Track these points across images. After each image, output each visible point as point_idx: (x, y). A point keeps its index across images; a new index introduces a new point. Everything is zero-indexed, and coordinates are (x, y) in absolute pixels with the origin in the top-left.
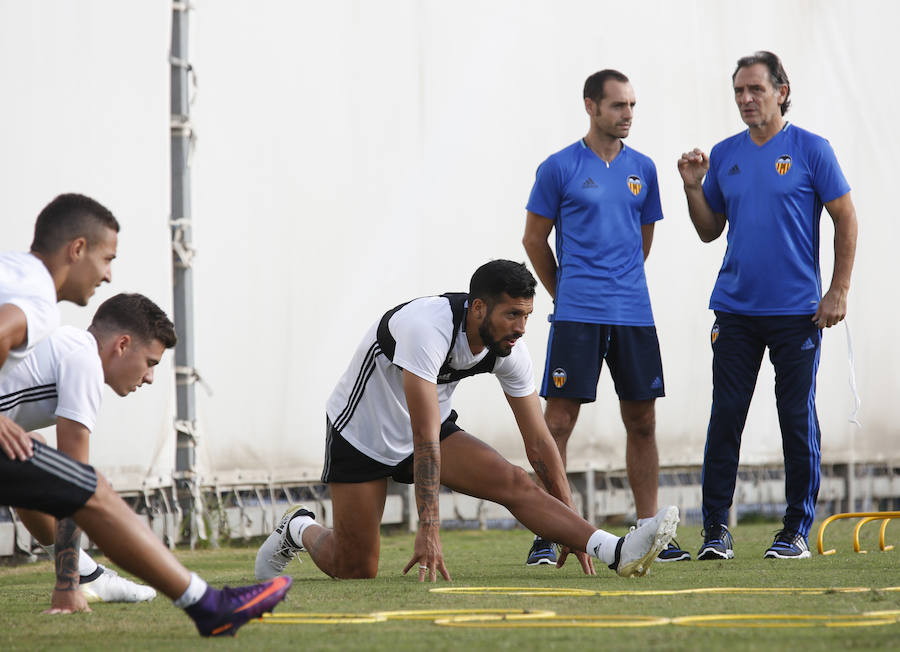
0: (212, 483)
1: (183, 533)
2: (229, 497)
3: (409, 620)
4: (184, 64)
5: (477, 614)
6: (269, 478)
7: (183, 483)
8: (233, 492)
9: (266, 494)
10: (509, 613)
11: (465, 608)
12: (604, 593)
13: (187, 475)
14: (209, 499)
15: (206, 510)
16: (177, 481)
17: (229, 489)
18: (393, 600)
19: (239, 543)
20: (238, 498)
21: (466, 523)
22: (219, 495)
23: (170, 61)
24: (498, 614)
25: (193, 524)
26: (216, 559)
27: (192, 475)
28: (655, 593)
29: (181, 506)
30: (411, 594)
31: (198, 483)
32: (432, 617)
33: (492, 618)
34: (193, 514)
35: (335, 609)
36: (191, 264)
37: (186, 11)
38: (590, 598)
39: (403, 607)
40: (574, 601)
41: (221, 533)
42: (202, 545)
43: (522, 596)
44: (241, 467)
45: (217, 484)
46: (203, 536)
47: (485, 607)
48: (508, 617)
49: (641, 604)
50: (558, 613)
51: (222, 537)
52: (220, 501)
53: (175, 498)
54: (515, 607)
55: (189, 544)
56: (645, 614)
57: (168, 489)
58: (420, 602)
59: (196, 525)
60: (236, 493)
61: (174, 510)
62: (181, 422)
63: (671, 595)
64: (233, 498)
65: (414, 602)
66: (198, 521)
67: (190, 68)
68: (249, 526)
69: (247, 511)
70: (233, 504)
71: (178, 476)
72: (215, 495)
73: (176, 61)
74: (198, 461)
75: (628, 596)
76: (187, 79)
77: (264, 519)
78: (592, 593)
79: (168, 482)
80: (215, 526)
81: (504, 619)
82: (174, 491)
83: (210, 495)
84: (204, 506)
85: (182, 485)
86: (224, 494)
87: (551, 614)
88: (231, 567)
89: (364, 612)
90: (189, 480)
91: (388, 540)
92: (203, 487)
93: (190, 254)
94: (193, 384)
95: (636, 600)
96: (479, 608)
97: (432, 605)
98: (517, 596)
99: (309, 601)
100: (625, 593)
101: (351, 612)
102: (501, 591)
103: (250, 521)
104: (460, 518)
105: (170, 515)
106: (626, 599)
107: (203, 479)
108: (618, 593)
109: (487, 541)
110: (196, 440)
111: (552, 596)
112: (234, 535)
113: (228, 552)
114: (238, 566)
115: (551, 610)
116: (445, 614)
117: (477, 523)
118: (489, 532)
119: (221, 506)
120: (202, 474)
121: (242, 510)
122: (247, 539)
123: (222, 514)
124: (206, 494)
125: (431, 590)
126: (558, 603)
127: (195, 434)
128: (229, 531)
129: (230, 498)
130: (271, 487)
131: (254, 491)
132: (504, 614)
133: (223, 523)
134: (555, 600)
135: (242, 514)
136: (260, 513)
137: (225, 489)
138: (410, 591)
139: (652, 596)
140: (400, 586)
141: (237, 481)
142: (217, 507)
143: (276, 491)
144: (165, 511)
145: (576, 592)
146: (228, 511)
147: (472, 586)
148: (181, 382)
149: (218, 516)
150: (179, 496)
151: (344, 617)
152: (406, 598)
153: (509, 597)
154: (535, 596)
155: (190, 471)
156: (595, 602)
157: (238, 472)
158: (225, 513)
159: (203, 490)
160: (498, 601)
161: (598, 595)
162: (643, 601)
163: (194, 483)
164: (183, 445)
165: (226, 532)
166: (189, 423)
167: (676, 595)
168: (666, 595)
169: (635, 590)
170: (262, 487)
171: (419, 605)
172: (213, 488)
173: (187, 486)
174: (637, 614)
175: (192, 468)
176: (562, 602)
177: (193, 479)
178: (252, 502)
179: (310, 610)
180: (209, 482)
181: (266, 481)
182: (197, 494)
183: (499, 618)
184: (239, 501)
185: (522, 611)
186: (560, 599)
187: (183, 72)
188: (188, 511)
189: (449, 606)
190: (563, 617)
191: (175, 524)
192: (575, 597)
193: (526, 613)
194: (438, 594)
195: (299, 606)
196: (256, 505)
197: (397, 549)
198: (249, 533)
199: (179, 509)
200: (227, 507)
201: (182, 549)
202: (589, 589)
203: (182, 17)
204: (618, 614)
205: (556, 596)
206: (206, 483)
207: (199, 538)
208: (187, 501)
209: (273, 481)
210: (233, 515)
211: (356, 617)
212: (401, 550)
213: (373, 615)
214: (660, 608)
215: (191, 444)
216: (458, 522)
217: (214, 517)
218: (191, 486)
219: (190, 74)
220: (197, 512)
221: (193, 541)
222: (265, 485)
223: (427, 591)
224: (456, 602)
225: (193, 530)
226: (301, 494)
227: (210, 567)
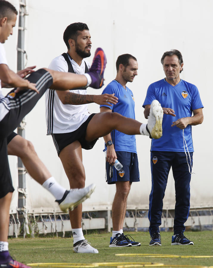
0: (32, 213)
1: (21, 232)
2: (38, 218)
3: (107, 266)
4: (22, 51)
5: (134, 264)
6: (54, 211)
7: (21, 212)
8: (40, 216)
9: (53, 217)
10: (146, 264)
11: (129, 261)
12: (182, 257)
13: (22, 209)
14: (31, 218)
15: (30, 222)
16: (18, 211)
17: (39, 215)
18: (101, 258)
19: (42, 236)
20: (42, 218)
21: (130, 229)
22: (34, 217)
23: (17, 49)
24: (141, 264)
25: (24, 228)
26: (33, 242)
27: (24, 209)
28: (202, 257)
29: (20, 221)
30: (108, 256)
31: (26, 213)
32: (116, 265)
33: (139, 266)
34: (25, 224)
35: (79, 262)
36: (24, 128)
37: (24, 30)
38: (177, 258)
39: (105, 261)
40: (171, 260)
41: (35, 232)
42: (28, 236)
43: (151, 257)
44: (43, 207)
45: (34, 213)
46: (28, 233)
47: (136, 262)
48: (146, 265)
49: (197, 261)
50: (165, 264)
51: (36, 233)
52: (35, 219)
53: (18, 218)
54: (148, 262)
55: (23, 236)
56: (198, 265)
57: (15, 215)
58: (112, 259)
59: (26, 228)
60: (41, 217)
61: (17, 223)
62: (20, 189)
63: (208, 258)
64: (40, 218)
65: (109, 259)
66: (26, 227)
67: (25, 52)
68: (46, 229)
69: (45, 223)
70: (40, 221)
71: (19, 209)
72: (33, 217)
73: (19, 49)
74: (26, 204)
75: (192, 258)
76: (24, 56)
77: (52, 227)
78: (177, 256)
79: (15, 212)
80: (33, 229)
81: (144, 266)
82: (17, 215)
83: (31, 217)
84: (29, 221)
85: (21, 213)
86: (36, 217)
87: (162, 265)
88: (38, 245)
89: (89, 263)
90: (23, 211)
91: (100, 235)
92: (29, 214)
93: (24, 124)
94: (25, 174)
95: (195, 259)
96: (134, 262)
97: (116, 260)
98: (149, 258)
99: (69, 259)
100: (191, 257)
101: (85, 263)
102: (143, 255)
103: (46, 227)
104: (127, 227)
105: (16, 225)
106: (191, 259)
107: (28, 211)
108: (188, 257)
109: (137, 236)
110: (26, 196)
111: (163, 257)
112: (40, 233)
113: (38, 239)
114: (42, 245)
115: (161, 263)
116: (121, 264)
117: (134, 229)
118: (138, 232)
119: (35, 221)
120: (28, 209)
121: (43, 223)
122: (45, 234)
123: (36, 224)
124: (30, 217)
125: (116, 255)
126: (164, 260)
127: (25, 193)
128: (38, 231)
129: (39, 218)
130: (55, 214)
131: (48, 215)
132: (144, 264)
133: (36, 228)
134: (163, 259)
135: (43, 225)
136: (50, 224)
137: (37, 215)
138: (108, 255)
139: (201, 258)
140: (104, 253)
141: (41, 212)
142: (34, 222)
143: (56, 216)
144: (14, 223)
145: (172, 256)
146: (38, 223)
147: (131, 253)
148: (20, 174)
149: (34, 225)
150: (19, 217)
151: (82, 265)
152: (106, 257)
153: (146, 258)
154: (156, 257)
155: (24, 208)
156: (179, 260)
157: (42, 208)
158: (37, 224)
159: (28, 215)
160: (142, 259)
161: (180, 257)
162: (198, 260)
163: (25, 213)
164: (21, 198)
165: (37, 231)
166: (23, 189)
167: (211, 258)
168: (207, 258)
169: (194, 255)
170: (51, 214)
171: (111, 260)
172: (32, 214)
173: (22, 213)
174: (195, 265)
175: (25, 207)
176: (166, 260)
177: (25, 211)
178: (47, 220)
179: (69, 262)
180: (31, 212)
181: (53, 212)
182: (26, 217)
183: (142, 266)
184: (42, 220)
185: (151, 263)
186: (165, 259)
187: (22, 54)
188: (22, 223)
189: (123, 261)
190: (167, 265)
191: (18, 228)
192: (171, 258)
193: (152, 264)
194: (119, 257)
195: (65, 260)
196: (48, 221)
197: (103, 238)
198: (46, 232)
199: (19, 222)
200: (37, 222)
201: (20, 238)
202: (177, 255)
203: (22, 32)
204: (188, 265)
205: (164, 258)
206: (29, 212)
207: (27, 233)
208: (22, 219)
209: (55, 212)
210: (40, 225)
211: (87, 265)
212: (104, 239)
213: (93, 264)
214: (204, 262)
215: (24, 197)
216: (126, 228)
217: (33, 226)
218: (24, 213)
219: (25, 54)
220: (26, 224)
221: (25, 235)
222: (52, 213)
223: (114, 255)
224: (125, 260)
225: (24, 230)
226: (66, 217)
227: (31, 245)
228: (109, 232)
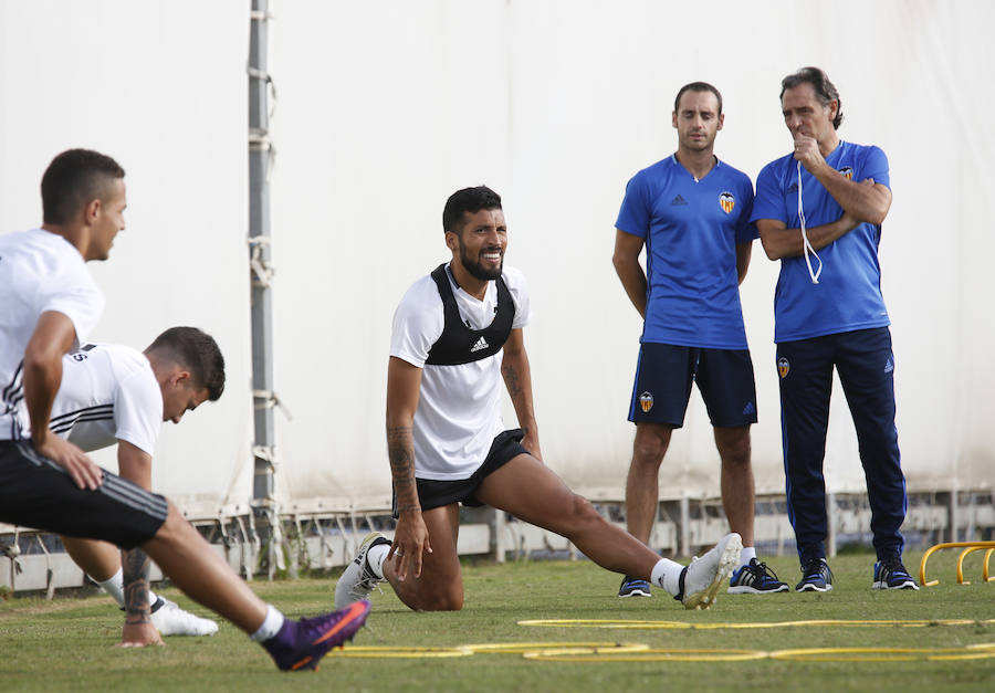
0: (291, 512)
1: (261, 564)
2: (309, 525)
3: (497, 654)
4: (262, 75)
5: (568, 647)
6: (351, 506)
7: (261, 512)
8: (313, 520)
9: (347, 522)
10: (601, 647)
11: (554, 640)
12: (699, 626)
13: (265, 503)
14: (289, 527)
15: (285, 539)
16: (254, 509)
17: (309, 518)
18: (480, 633)
19: (319, 573)
20: (319, 527)
21: (556, 553)
22: (298, 524)
23: (248, 72)
24: (589, 647)
25: (271, 553)
26: (295, 590)
27: (271, 503)
28: (752, 625)
29: (259, 535)
30: (497, 628)
31: (276, 511)
32: (520, 651)
33: (584, 651)
34: (271, 543)
35: (420, 642)
36: (269, 283)
37: (265, 20)
38: (685, 631)
39: (490, 640)
40: (668, 634)
41: (300, 563)
42: (281, 575)
43: (613, 629)
44: (322, 495)
45: (297, 512)
46: (282, 566)
47: (575, 640)
48: (600, 651)
49: (738, 637)
50: (652, 646)
51: (301, 568)
52: (299, 530)
53: (253, 527)
54: (608, 641)
55: (267, 574)
56: (742, 647)
57: (246, 518)
58: (508, 635)
59: (275, 554)
60: (317, 522)
61: (251, 540)
62: (259, 448)
63: (769, 628)
64: (314, 527)
65: (501, 636)
66: (277, 550)
67: (268, 80)
68: (329, 556)
69: (328, 540)
70: (313, 533)
71: (255, 503)
72: (294, 523)
73: (254, 72)
74: (276, 488)
75: (724, 629)
76: (266, 91)
77: (345, 548)
78: (686, 625)
79: (245, 510)
80: (294, 556)
81: (596, 653)
82: (252, 520)
83: (289, 523)
84: (283, 535)
85: (260, 513)
86: (304, 523)
87: (644, 648)
88: (310, 598)
89: (447, 644)
90: (267, 508)
91: (475, 570)
92: (282, 515)
93: (269, 272)
94: (272, 408)
95: (733, 633)
96: (569, 641)
97: (520, 638)
98: (609, 630)
99: (392, 634)
100: (721, 625)
101: (437, 645)
102: (592, 623)
103: (330, 551)
104: (549, 548)
105: (247, 544)
106: (722, 632)
107: (281, 508)
108: (714, 626)
109: (576, 572)
110: (275, 466)
111: (644, 628)
112: (314, 565)
113: (307, 583)
114: (318, 598)
115: (642, 642)
116: (534, 648)
117: (567, 553)
118: (579, 563)
119: (300, 536)
120: (282, 502)
121: (322, 539)
122: (328, 569)
123: (302, 544)
124: (285, 523)
125: (520, 623)
126: (651, 635)
127: (274, 460)
128: (309, 561)
129: (310, 527)
130: (353, 516)
131: (335, 519)
132: (594, 648)
133: (302, 553)
134: (648, 633)
135: (322, 544)
136: (342, 544)
137: (304, 518)
138: (497, 623)
139: (749, 628)
140: (487, 619)
141: (318, 510)
142: (296, 537)
143: (358, 520)
144: (242, 540)
145: (670, 625)
146: (308, 540)
147: (562, 618)
148: (260, 407)
149: (297, 546)
150: (256, 525)
151: (429, 651)
152: (493, 630)
153: (600, 629)
154: (627, 628)
155: (268, 499)
156: (689, 635)
157: (318, 500)
158: (305, 543)
159: (282, 518)
160: (590, 634)
161: (693, 628)
162: (740, 634)
163: (273, 512)
164: (261, 472)
165: (306, 562)
166: (267, 449)
167: (775, 628)
168: (764, 628)
169: (730, 622)
170: (343, 516)
171: (507, 638)
172: (293, 516)
173: (265, 514)
174: (733, 647)
175: (271, 496)
176: (655, 636)
177: (271, 508)
178: (333, 531)
179: (394, 643)
180: (288, 510)
181: (347, 510)
182: (276, 522)
183: (590, 651)
184: (319, 530)
185: (613, 644)
186: (654, 632)
187: (262, 84)
188: (265, 541)
189: (538, 639)
190: (657, 650)
191: (253, 554)
192: (669, 630)
193: (618, 646)
194: (527, 627)
195: (382, 639)
196: (336, 534)
197: (484, 579)
198: (329, 563)
199: (258, 539)
200: (306, 537)
201: (260, 580)
202: (683, 621)
203: (261, 26)
204: (714, 647)
205: (649, 629)
206: (285, 511)
207: (277, 568)
208: (265, 530)
209: (354, 510)
210: (313, 545)
211: (442, 651)
212: (489, 581)
213: (459, 648)
214: (757, 641)
215: (269, 471)
216: (547, 551)
217: (293, 547)
218: (269, 514)
219: (269, 84)
220: (275, 542)
221: (272, 571)
222: (347, 513)
223: (516, 624)
224: (545, 635)
225: (271, 559)
226: (384, 523)
227: (288, 598)
228: (501, 564)
